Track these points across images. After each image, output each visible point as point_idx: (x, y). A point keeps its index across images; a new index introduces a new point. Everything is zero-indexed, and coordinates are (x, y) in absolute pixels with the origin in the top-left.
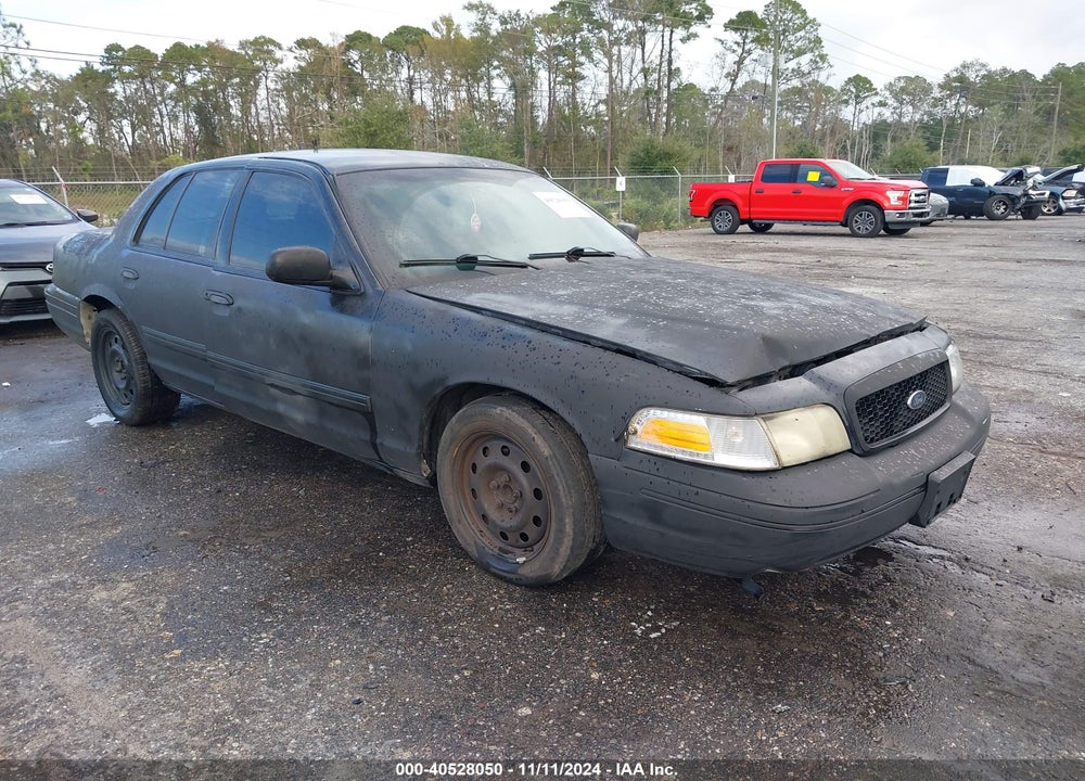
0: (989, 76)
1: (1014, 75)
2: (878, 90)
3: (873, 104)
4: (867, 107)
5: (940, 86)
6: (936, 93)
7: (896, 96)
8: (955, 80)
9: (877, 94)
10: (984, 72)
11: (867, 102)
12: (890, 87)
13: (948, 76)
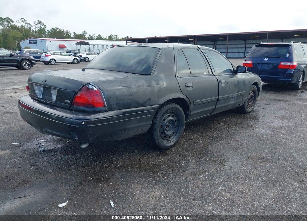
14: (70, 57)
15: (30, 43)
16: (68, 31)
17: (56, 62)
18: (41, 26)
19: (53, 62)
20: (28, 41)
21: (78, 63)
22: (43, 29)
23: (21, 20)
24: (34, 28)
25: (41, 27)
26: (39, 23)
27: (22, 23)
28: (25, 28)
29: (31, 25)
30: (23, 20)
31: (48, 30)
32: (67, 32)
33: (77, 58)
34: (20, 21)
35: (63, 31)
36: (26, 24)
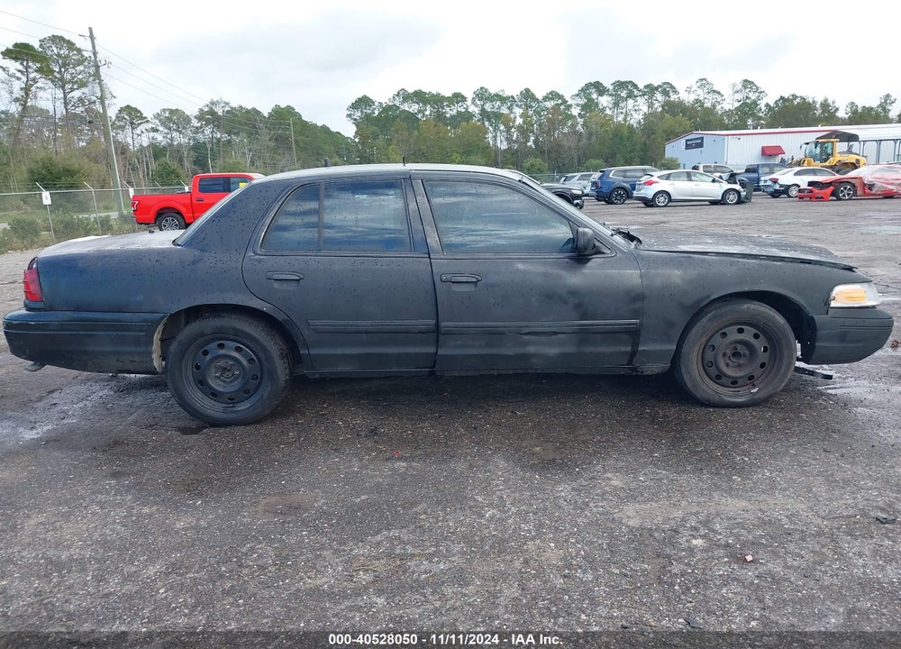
0: (232, 112)
1: (248, 111)
2: (149, 119)
3: (147, 130)
4: (142, 132)
5: (196, 117)
6: (195, 123)
7: (163, 124)
8: (208, 113)
9: (148, 121)
10: (227, 108)
11: (142, 127)
12: (157, 116)
13: (201, 110)
14: (716, 184)
15: (688, 147)
16: (830, 101)
17: (670, 200)
18: (751, 95)
19: (662, 199)
20: (683, 141)
21: (740, 202)
22: (755, 103)
23: (699, 84)
24: (729, 103)
25: (749, 98)
26: (745, 88)
27: (700, 92)
28: (702, 106)
29: (722, 96)
30: (703, 82)
31: (767, 105)
32: (825, 105)
33: (737, 187)
34: (694, 88)
35: (814, 101)
36: (709, 93)
